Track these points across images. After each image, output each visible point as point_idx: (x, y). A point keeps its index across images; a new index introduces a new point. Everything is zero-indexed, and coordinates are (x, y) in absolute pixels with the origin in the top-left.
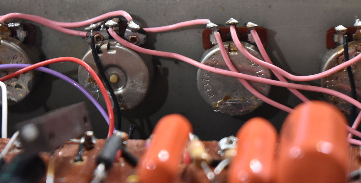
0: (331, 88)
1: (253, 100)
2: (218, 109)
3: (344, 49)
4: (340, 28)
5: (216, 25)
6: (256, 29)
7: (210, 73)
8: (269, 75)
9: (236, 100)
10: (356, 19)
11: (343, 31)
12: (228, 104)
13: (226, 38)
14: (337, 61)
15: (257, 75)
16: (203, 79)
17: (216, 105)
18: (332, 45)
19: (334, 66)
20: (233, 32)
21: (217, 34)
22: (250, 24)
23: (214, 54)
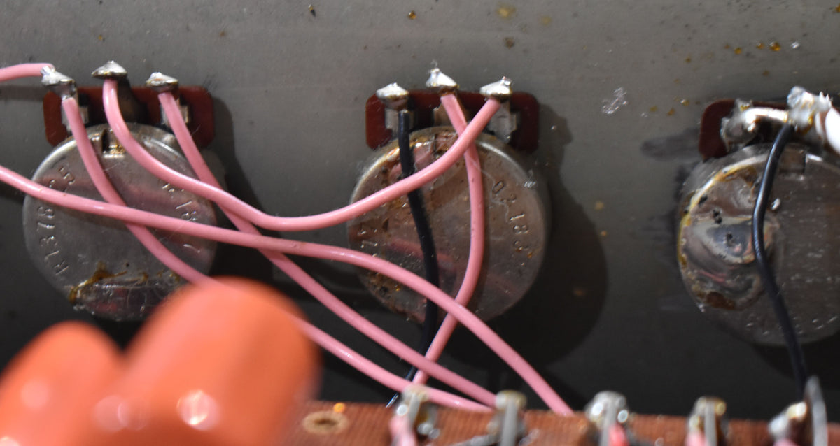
0: (370, 251)
1: (171, 281)
2: (82, 304)
3: (400, 147)
4: (393, 90)
5: (65, 79)
6: (174, 90)
7: (57, 208)
8: (209, 213)
9: (128, 279)
10: (433, 67)
11: (395, 99)
12: (105, 290)
13: (95, 116)
14: (384, 177)
15: (179, 214)
16: (37, 222)
17: (76, 293)
18: (377, 139)
19: (379, 189)
20: (110, 98)
21: (70, 103)
22: (158, 78)
23: (63, 157)
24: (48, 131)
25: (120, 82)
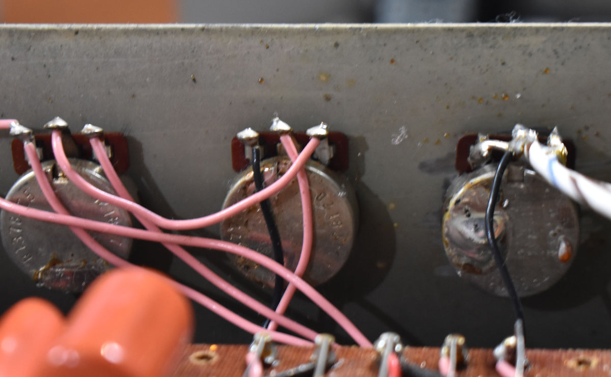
0: (236, 242)
1: (102, 265)
2: (42, 282)
3: (254, 171)
4: (249, 133)
5: (26, 131)
6: (100, 136)
7: (22, 218)
8: (127, 219)
9: (72, 264)
10: (275, 117)
11: (249, 139)
12: (58, 272)
13: (47, 155)
14: (244, 192)
15: (106, 220)
16: (10, 227)
17: (38, 275)
18: (240, 165)
19: (240, 200)
20: (57, 143)
21: (30, 147)
22: (89, 128)
23: (26, 183)
24: (16, 165)
25: (63, 131)
